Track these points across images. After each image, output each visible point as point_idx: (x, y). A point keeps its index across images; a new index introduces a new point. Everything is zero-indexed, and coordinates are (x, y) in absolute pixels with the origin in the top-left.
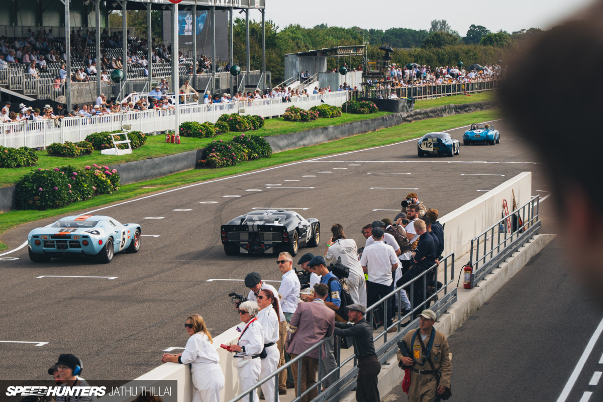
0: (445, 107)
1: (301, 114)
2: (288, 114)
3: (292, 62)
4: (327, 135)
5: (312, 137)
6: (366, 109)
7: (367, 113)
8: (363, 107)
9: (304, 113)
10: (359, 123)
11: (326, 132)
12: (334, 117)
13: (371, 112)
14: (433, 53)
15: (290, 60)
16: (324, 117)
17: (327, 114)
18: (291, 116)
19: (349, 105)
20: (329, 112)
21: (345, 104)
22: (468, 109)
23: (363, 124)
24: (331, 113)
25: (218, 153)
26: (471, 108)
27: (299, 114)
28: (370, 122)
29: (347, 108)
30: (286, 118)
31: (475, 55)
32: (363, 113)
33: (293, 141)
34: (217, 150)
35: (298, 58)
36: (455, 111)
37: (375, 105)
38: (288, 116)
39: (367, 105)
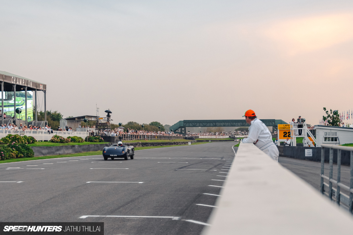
0: (137, 143)
1: (60, 139)
2: (53, 139)
3: (64, 123)
4: (74, 150)
5: (64, 150)
6: (98, 140)
7: (98, 142)
8: (96, 139)
9: (63, 139)
10: (93, 145)
11: (73, 148)
12: (80, 142)
13: (100, 142)
14: (130, 127)
15: (63, 122)
16: (74, 142)
17: (76, 141)
18: (55, 140)
19: (88, 138)
20: (77, 139)
21: (86, 137)
22: (147, 145)
23: (95, 147)
24: (78, 140)
26: (149, 145)
27: (59, 139)
28: (99, 146)
29: (88, 139)
30: (52, 141)
31: (147, 128)
32: (96, 142)
33: (52, 151)
35: (67, 121)
36: (142, 145)
37: (102, 138)
38: (53, 140)
39: (98, 138)
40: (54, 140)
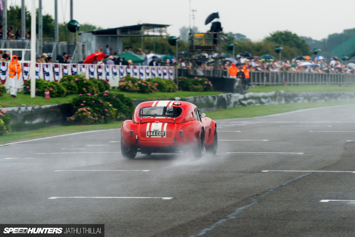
1: (138, 84)
2: (123, 84)
3: (87, 41)
6: (200, 86)
7: (202, 91)
8: (196, 85)
9: (143, 84)
12: (171, 92)
13: (205, 90)
19: (180, 82)
25: (88, 108)
27: (136, 84)
32: (197, 90)
34: (87, 105)
35: (94, 37)
37: (210, 83)
38: (125, 87)
39: (201, 82)
40: (127, 88)
